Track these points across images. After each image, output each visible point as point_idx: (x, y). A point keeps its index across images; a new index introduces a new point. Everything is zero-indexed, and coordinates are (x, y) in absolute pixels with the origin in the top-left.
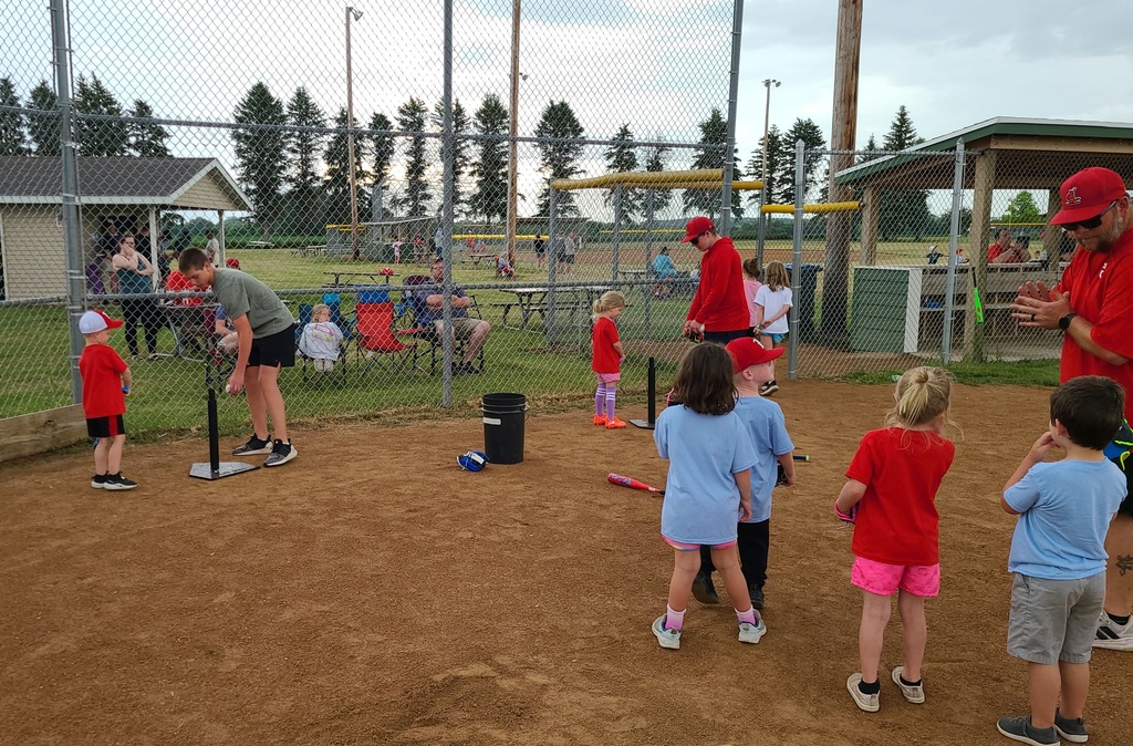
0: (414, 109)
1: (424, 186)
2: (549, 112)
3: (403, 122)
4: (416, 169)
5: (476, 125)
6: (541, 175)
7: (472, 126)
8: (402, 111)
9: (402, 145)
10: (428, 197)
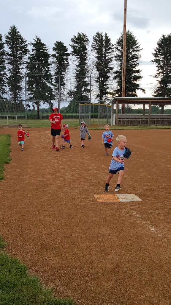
0: (80, 40)
1: (86, 84)
2: (162, 42)
3: (74, 47)
4: (81, 74)
5: (117, 49)
6: (156, 79)
7: (115, 49)
8: (73, 41)
9: (73, 61)
10: (89, 91)
